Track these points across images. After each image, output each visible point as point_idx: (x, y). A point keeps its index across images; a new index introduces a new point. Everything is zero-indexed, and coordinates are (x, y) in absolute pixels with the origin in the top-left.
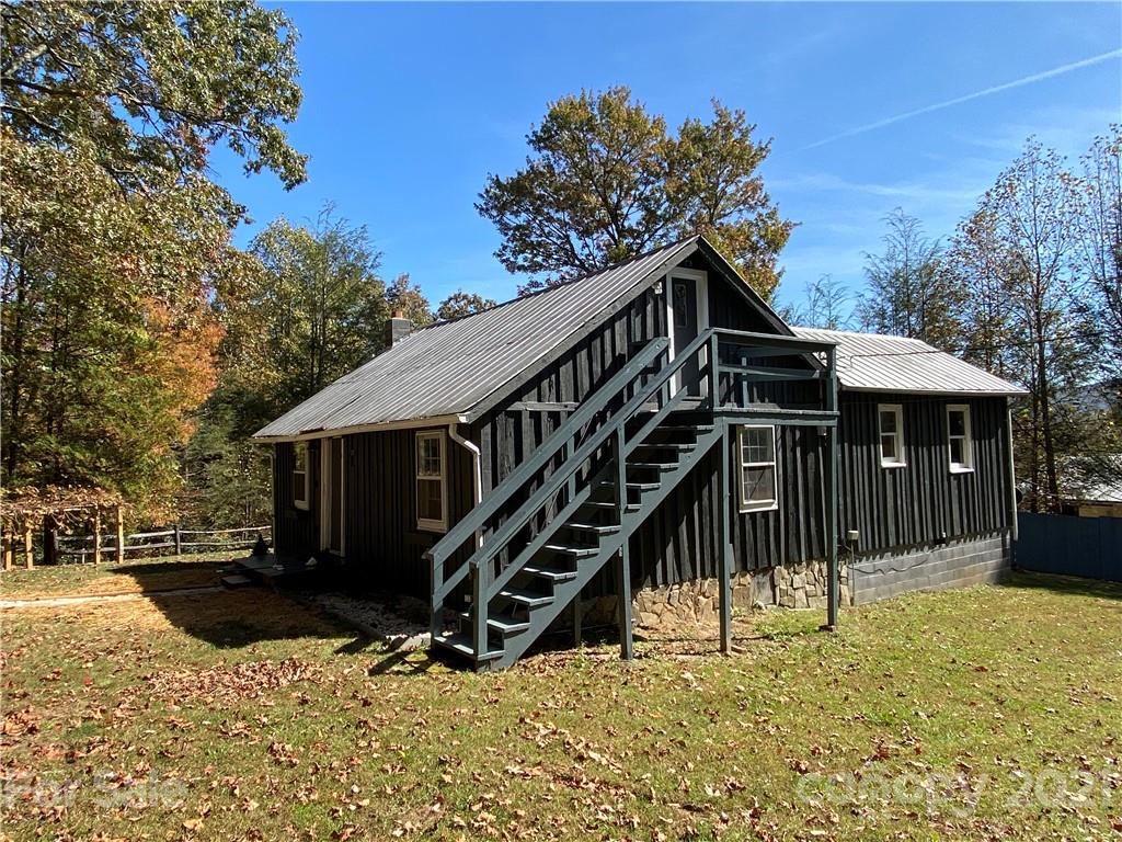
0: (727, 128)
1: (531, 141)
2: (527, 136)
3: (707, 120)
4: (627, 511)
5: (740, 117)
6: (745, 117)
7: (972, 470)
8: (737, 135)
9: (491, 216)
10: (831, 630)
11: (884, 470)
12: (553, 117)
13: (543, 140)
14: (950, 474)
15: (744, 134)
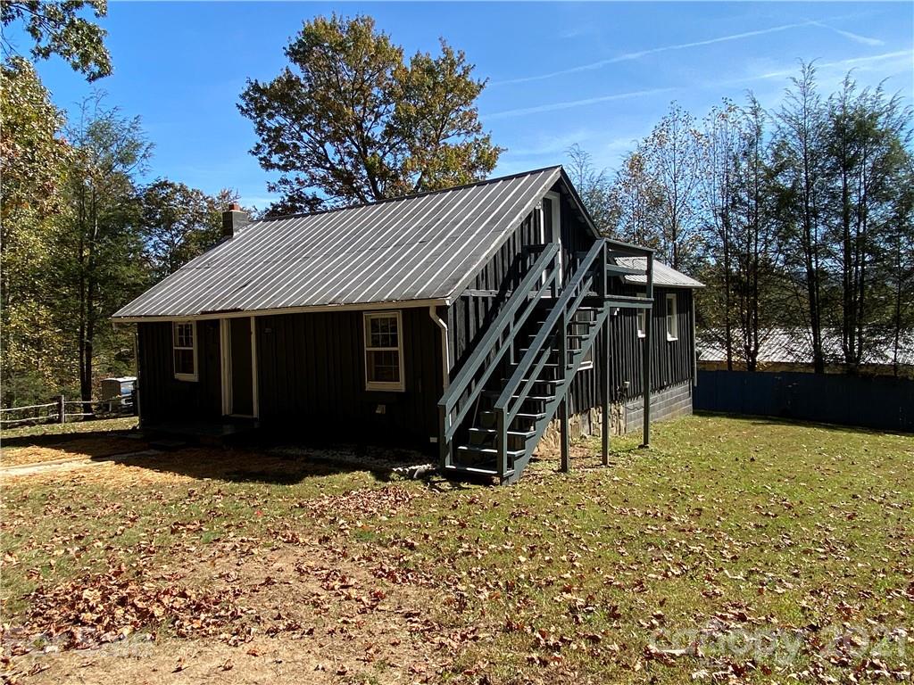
0: (452, 64)
1: (288, 53)
2: (284, 48)
3: (436, 55)
4: (568, 368)
5: (462, 57)
6: (465, 57)
7: (677, 339)
8: (459, 71)
9: (251, 117)
10: (647, 447)
11: (639, 339)
12: (307, 34)
13: (299, 53)
14: (667, 341)
15: (466, 72)
